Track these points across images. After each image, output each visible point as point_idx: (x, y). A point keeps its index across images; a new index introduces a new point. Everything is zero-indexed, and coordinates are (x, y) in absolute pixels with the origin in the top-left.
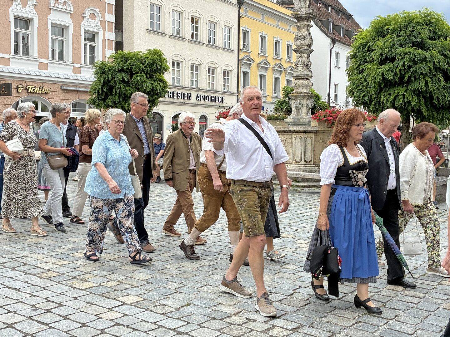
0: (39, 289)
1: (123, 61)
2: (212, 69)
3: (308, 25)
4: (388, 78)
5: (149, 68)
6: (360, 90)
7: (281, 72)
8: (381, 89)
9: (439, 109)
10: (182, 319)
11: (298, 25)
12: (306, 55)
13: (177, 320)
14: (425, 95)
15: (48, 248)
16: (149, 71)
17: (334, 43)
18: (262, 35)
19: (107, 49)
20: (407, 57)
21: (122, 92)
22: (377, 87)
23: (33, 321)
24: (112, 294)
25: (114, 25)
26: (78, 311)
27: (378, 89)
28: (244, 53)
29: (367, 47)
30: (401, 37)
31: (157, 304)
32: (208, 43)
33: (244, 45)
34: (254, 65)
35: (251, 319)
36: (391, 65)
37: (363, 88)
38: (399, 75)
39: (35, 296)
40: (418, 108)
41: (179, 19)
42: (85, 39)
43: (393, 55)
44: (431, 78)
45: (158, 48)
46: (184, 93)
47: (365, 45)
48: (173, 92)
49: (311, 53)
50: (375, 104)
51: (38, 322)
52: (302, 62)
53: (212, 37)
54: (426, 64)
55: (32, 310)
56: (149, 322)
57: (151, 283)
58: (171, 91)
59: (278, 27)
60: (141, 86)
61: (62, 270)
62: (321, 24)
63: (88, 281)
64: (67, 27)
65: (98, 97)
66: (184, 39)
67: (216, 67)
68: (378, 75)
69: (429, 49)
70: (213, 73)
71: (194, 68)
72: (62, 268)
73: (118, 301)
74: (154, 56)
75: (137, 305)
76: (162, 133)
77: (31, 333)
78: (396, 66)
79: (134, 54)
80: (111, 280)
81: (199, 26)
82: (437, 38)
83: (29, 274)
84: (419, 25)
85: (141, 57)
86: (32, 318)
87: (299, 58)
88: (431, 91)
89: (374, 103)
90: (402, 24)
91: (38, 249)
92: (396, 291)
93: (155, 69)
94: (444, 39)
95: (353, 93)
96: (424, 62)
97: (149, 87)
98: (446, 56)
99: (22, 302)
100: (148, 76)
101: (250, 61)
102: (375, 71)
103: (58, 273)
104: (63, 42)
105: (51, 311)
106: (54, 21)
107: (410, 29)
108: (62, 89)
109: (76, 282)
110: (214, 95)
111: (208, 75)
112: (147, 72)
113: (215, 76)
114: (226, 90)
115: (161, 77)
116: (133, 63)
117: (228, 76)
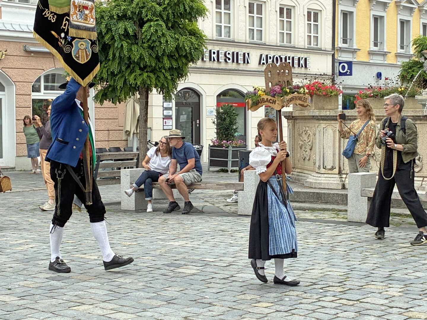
2: (287, 9)
5: (170, 12)
7: (411, 10)
16: (171, 16)
21: (125, 55)
34: (363, 0)
46: (237, 54)
48: (218, 52)
58: (215, 49)
60: (157, 43)
67: (294, 5)
70: (289, 16)
71: (255, 8)
93: (181, 14)
97: (172, 45)
100: (170, 25)
108: (25, 51)
110: (291, 55)
111: (279, 19)
112: (168, 19)
113: (292, 20)
114: (312, 46)
115: (192, 27)
116: (144, 3)
117: (316, 20)
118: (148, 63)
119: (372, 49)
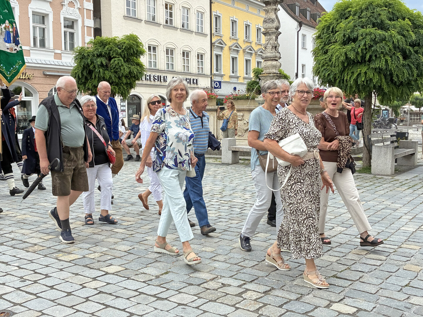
0: (26, 262)
1: (101, 46)
2: (186, 53)
3: (276, 9)
4: (351, 57)
5: (125, 53)
6: (325, 69)
7: (251, 54)
8: (344, 68)
9: (399, 86)
10: (161, 286)
11: (267, 9)
12: (274, 38)
13: (156, 287)
14: (385, 73)
15: (34, 223)
16: (126, 55)
17: (301, 26)
18: (232, 19)
19: (86, 36)
20: (368, 37)
22: (340, 66)
23: (22, 292)
24: (96, 265)
25: (92, 12)
26: (64, 281)
27: (342, 68)
28: (216, 37)
29: (331, 28)
30: (362, 18)
31: (138, 273)
32: (182, 28)
33: (216, 29)
34: (226, 48)
35: (226, 284)
36: (353, 45)
37: (328, 68)
38: (361, 55)
39: (23, 268)
40: (379, 85)
41: (153, 5)
42: (65, 27)
43: (355, 36)
44: (391, 57)
45: (135, 33)
46: (160, 76)
47: (329, 27)
48: (150, 75)
49: (279, 35)
50: (340, 82)
51: (26, 292)
52: (270, 44)
53: (185, 22)
54: (386, 44)
55: (20, 281)
56: (131, 290)
57: (133, 254)
58: (148, 74)
59: (247, 11)
60: (119, 70)
61: (47, 244)
62: (288, 8)
63: (73, 254)
64: (48, 15)
65: (79, 81)
66: (159, 25)
67: (190, 50)
68: (342, 55)
69: (388, 29)
70: (188, 56)
71: (170, 52)
72: (48, 243)
73: (102, 271)
74: (131, 41)
75: (119, 275)
76: (141, 114)
77: (19, 302)
78: (358, 45)
79: (112, 39)
80: (95, 252)
81: (173, 12)
82: (396, 18)
83: (17, 248)
84: (378, 6)
85: (119, 42)
86: (21, 289)
87: (267, 41)
88: (391, 68)
89: (338, 81)
90: (363, 6)
91: (25, 225)
92: (360, 255)
93: (131, 54)
94: (402, 20)
95: (319, 73)
96: (383, 42)
97: (127, 71)
98: (404, 36)
99: (10, 274)
100: (126, 60)
101: (222, 44)
102: (338, 52)
103: (44, 247)
104: (44, 29)
105: (38, 282)
106: (35, 9)
107: (370, 10)
108: (44, 74)
109: (61, 255)
110: (189, 77)
111: (182, 58)
112: (125, 56)
113: (189, 59)
114: (200, 73)
115: (138, 61)
116: (111, 48)
117: (202, 59)
118: (114, 81)
119: (231, 75)
